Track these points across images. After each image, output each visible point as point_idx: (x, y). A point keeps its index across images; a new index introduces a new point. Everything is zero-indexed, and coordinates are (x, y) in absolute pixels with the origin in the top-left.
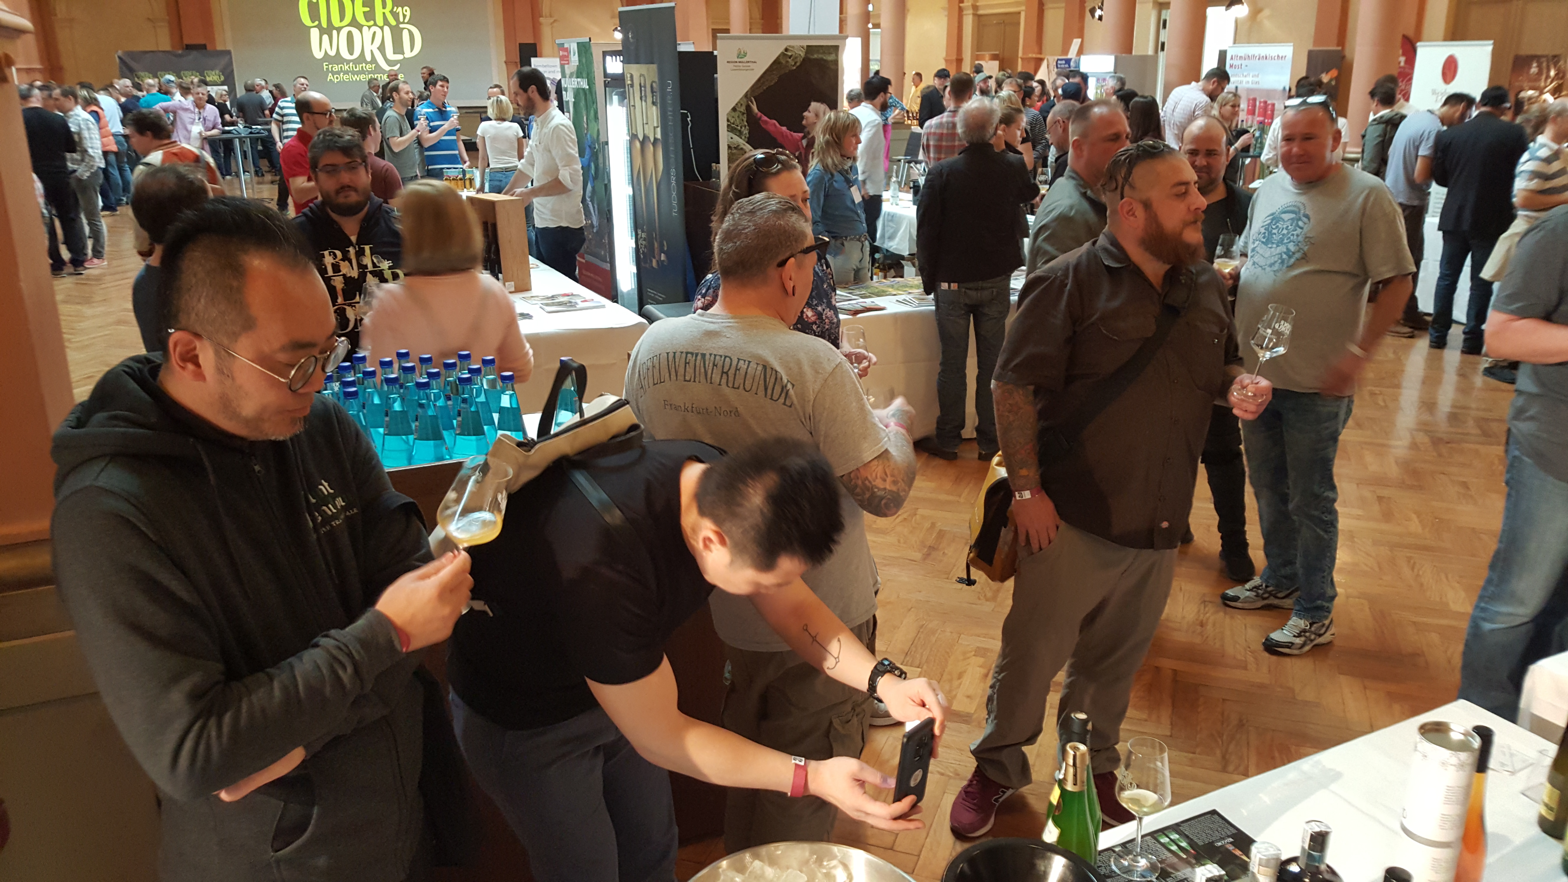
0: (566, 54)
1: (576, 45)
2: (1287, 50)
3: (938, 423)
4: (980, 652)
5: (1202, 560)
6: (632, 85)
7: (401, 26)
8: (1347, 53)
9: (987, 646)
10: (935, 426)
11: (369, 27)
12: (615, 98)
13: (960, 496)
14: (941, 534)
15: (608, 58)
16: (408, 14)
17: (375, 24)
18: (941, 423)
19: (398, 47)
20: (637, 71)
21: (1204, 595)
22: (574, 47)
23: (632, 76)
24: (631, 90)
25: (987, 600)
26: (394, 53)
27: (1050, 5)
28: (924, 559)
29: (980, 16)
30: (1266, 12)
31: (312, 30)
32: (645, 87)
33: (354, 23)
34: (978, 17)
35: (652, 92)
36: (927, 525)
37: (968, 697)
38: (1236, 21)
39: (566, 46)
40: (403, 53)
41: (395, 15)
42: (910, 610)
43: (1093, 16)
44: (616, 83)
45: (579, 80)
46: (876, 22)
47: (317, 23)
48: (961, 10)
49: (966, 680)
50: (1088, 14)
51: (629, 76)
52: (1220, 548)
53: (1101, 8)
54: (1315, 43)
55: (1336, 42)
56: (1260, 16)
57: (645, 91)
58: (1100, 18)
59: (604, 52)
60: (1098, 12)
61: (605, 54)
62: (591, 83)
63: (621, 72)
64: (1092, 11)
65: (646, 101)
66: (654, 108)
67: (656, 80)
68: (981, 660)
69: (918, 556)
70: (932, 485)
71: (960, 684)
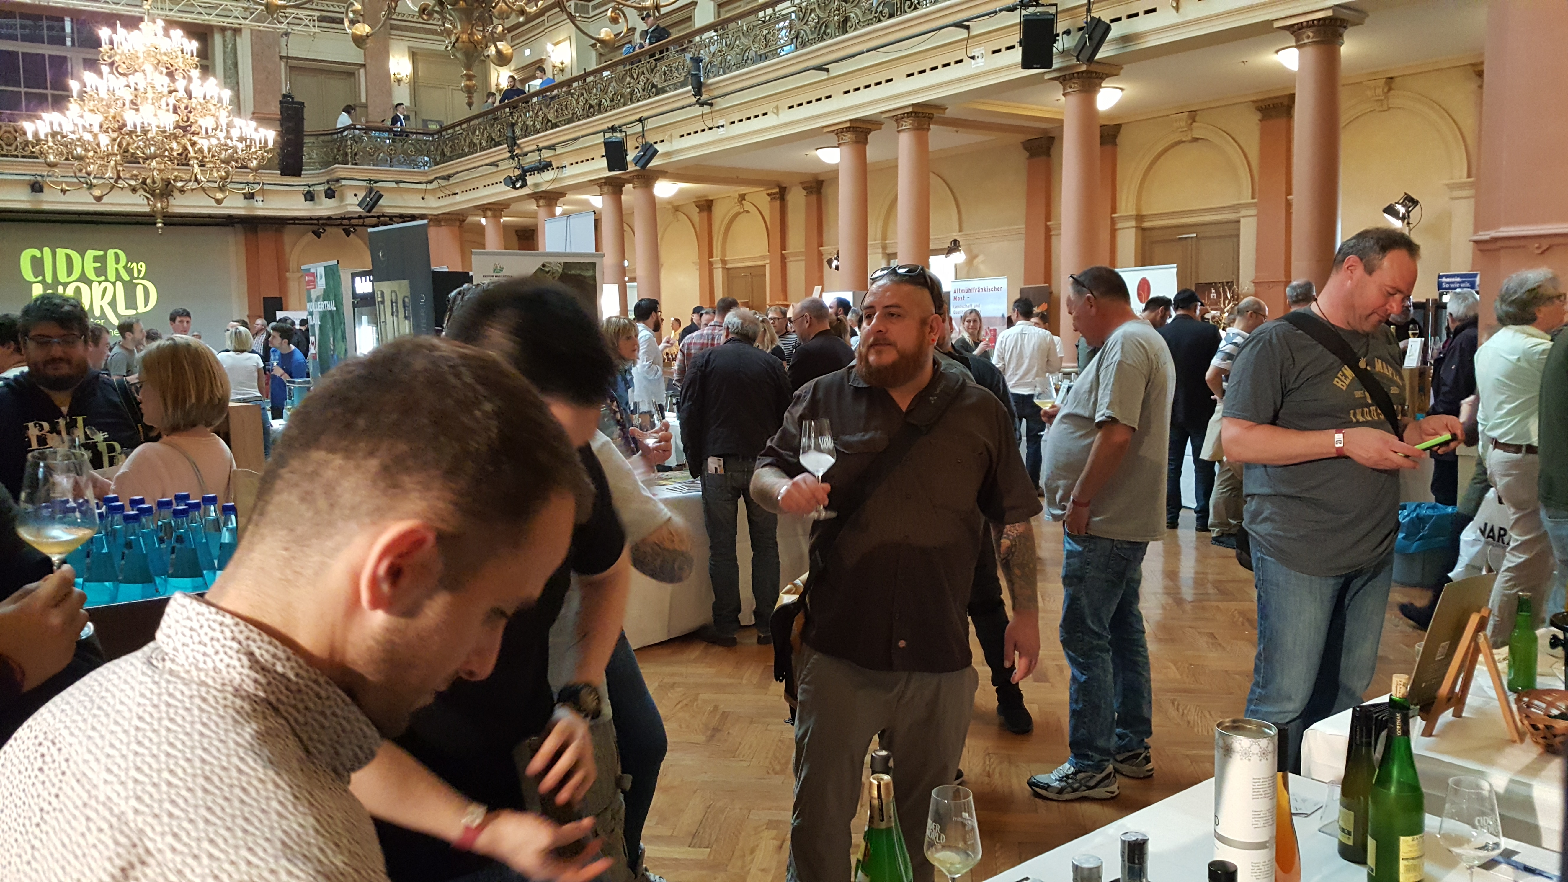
0: (312, 278)
1: (323, 269)
2: (1002, 283)
3: (713, 608)
4: (771, 825)
5: (982, 717)
6: (383, 302)
7: (135, 281)
8: (1054, 289)
9: (780, 818)
10: (711, 613)
11: (100, 283)
12: (365, 318)
13: (742, 679)
14: (725, 715)
15: (358, 280)
16: (143, 270)
17: (107, 280)
18: (716, 608)
19: (131, 302)
20: (386, 287)
21: (987, 748)
22: (321, 271)
23: (382, 293)
24: (382, 306)
25: (776, 773)
26: (126, 308)
27: (792, 259)
28: (709, 741)
29: (728, 269)
30: (981, 258)
31: (34, 285)
32: (396, 303)
33: (83, 278)
34: (727, 270)
35: (404, 306)
36: (710, 708)
37: (763, 870)
38: (956, 266)
39: (312, 271)
40: (136, 309)
41: (129, 271)
42: (695, 792)
43: (831, 267)
44: (366, 302)
45: (326, 302)
46: (632, 275)
47: (40, 278)
48: (711, 264)
49: (760, 854)
50: (826, 265)
51: (379, 293)
52: (997, 703)
53: (837, 259)
54: (1025, 283)
55: (1043, 280)
56: (975, 261)
57: (397, 307)
58: (837, 268)
59: (352, 274)
60: (835, 263)
61: (354, 275)
62: (338, 304)
63: (371, 290)
64: (830, 262)
65: (397, 316)
66: (407, 322)
67: (409, 294)
68: (773, 833)
69: (702, 738)
70: (712, 670)
71: (753, 859)
